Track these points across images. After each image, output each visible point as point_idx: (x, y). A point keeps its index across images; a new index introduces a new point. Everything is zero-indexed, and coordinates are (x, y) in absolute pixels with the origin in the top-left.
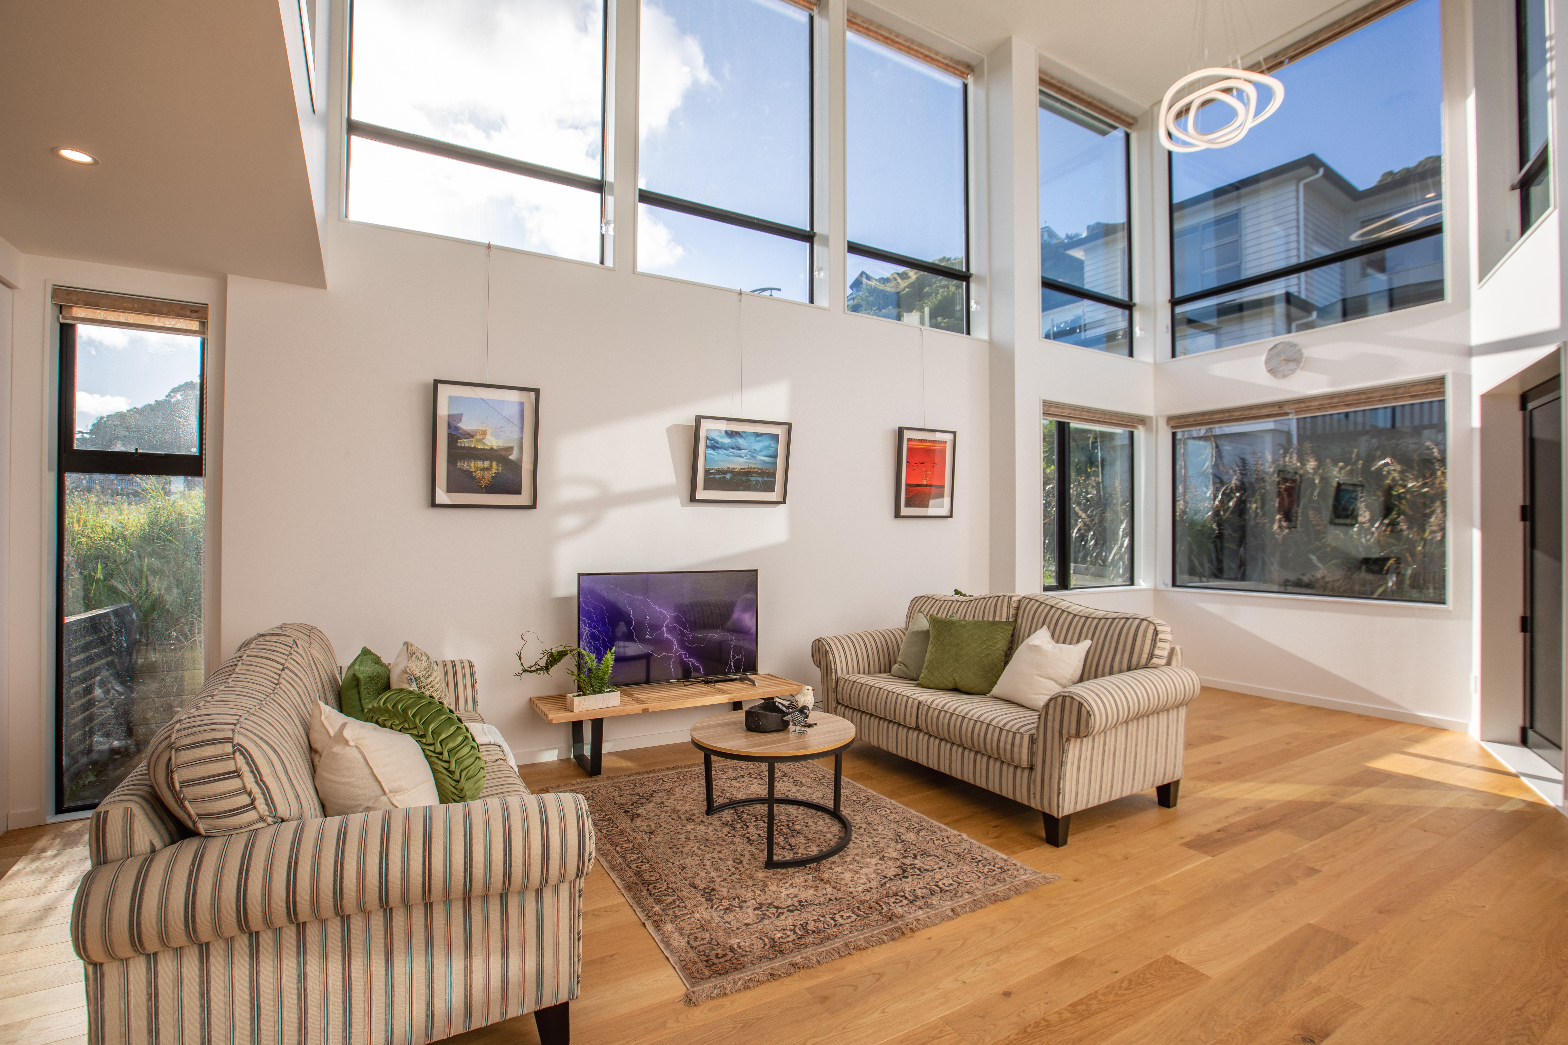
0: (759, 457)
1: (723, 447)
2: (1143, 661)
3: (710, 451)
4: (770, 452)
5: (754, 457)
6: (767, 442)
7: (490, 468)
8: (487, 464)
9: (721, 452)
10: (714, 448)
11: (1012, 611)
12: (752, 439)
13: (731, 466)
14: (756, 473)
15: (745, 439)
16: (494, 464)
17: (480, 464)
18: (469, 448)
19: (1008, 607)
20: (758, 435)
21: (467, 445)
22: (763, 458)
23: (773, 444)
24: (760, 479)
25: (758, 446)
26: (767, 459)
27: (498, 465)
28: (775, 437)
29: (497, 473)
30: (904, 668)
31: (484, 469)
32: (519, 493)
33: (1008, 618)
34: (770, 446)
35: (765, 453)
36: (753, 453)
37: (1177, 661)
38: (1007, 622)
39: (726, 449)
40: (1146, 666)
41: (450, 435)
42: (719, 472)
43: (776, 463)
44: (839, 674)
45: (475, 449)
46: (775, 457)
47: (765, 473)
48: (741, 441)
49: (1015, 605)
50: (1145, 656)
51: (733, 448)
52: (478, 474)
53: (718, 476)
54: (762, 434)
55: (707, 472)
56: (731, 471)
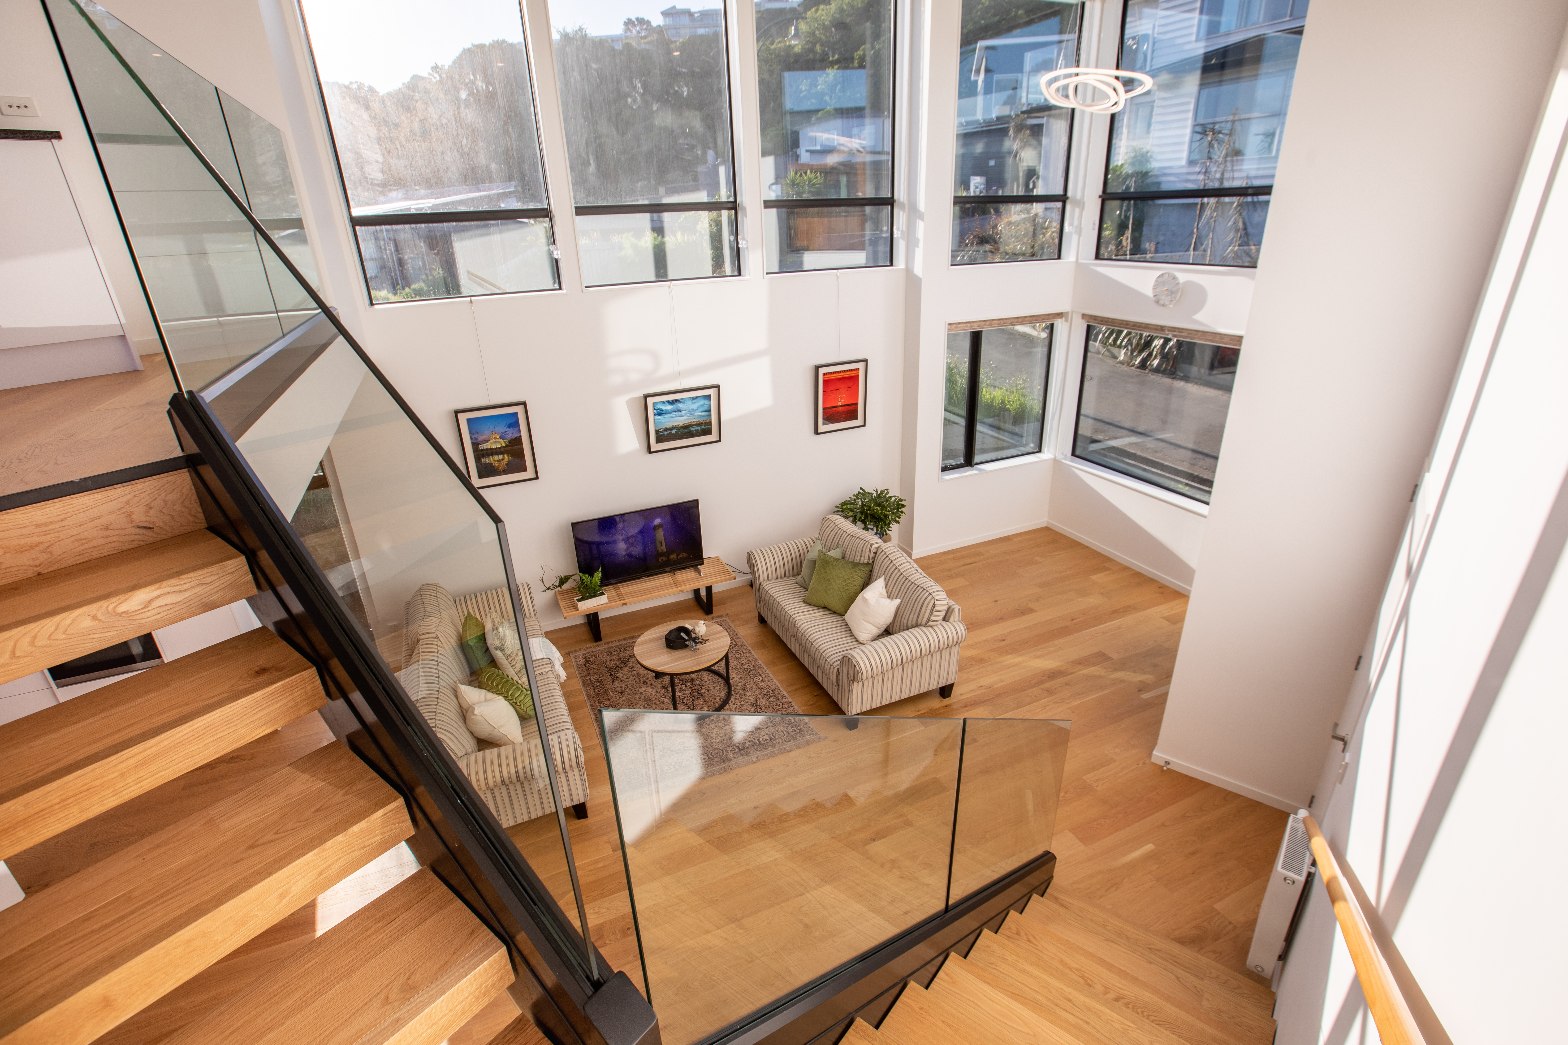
0: (696, 414)
1: (667, 412)
2: (924, 623)
3: (658, 417)
4: (705, 408)
5: (692, 414)
6: (702, 402)
7: (503, 459)
8: (501, 457)
9: (666, 416)
10: (660, 414)
11: (872, 555)
12: (690, 402)
13: (675, 424)
14: (695, 425)
15: (684, 403)
16: (506, 455)
17: (496, 457)
18: (487, 449)
19: (870, 552)
20: (693, 398)
21: (485, 448)
22: (700, 414)
23: (706, 402)
24: (699, 428)
25: (695, 406)
26: (703, 414)
27: (508, 456)
28: (708, 397)
29: (509, 461)
30: (803, 582)
31: (499, 461)
32: (525, 470)
33: (869, 560)
34: (704, 404)
35: (701, 410)
36: (692, 412)
37: (955, 617)
38: (868, 564)
39: (670, 413)
40: (925, 626)
41: (473, 444)
42: (666, 430)
43: (710, 415)
44: (762, 580)
45: (491, 449)
46: (710, 411)
47: (702, 423)
48: (680, 406)
49: (874, 551)
50: (925, 619)
51: (675, 412)
52: (497, 464)
53: (666, 433)
54: (697, 398)
55: (657, 432)
56: (676, 427)
